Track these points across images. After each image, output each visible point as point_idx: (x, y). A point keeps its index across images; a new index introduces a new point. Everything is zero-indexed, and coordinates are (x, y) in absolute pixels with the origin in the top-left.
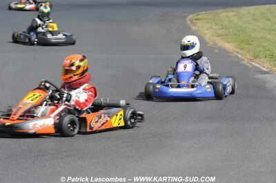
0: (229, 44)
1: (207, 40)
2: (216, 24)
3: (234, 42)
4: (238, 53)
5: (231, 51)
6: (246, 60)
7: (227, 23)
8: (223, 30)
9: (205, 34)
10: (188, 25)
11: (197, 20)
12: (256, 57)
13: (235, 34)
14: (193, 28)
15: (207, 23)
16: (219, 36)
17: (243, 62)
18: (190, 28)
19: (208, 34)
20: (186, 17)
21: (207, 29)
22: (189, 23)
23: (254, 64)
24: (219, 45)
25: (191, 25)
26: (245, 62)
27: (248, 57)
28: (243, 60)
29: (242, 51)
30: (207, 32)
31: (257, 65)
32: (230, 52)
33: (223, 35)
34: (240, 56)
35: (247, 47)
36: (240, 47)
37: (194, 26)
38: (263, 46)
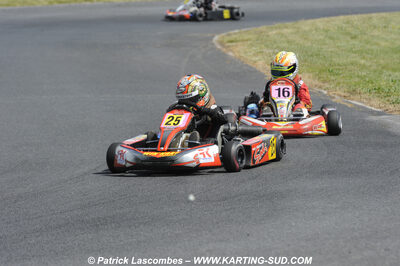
1: (262, 71)
2: (267, 46)
3: (308, 72)
4: (320, 87)
6: (337, 97)
7: (286, 45)
9: (255, 62)
10: (219, 50)
11: (232, 42)
12: (353, 92)
13: (306, 61)
14: (231, 54)
15: (252, 45)
17: (334, 100)
18: (224, 54)
19: (260, 62)
20: (211, 38)
21: (255, 55)
22: (219, 47)
23: (354, 102)
25: (224, 50)
26: (338, 100)
27: (339, 92)
28: (334, 98)
29: (327, 85)
30: (256, 58)
31: (360, 104)
34: (325, 92)
35: (333, 78)
36: (320, 78)
37: (231, 51)
38: (358, 76)
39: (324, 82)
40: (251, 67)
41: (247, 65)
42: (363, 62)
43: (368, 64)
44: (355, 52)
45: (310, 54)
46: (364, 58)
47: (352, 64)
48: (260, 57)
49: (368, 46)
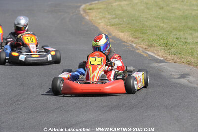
0: (123, 34)
2: (109, 13)
4: (132, 42)
5: (125, 40)
6: (140, 49)
7: (120, 12)
8: (117, 20)
9: (99, 24)
10: (81, 15)
12: (151, 46)
13: (128, 24)
14: (87, 18)
15: (101, 12)
16: (113, 25)
17: (137, 51)
18: (83, 18)
19: (102, 24)
20: (79, 7)
21: (101, 19)
22: (82, 13)
23: (149, 53)
24: (114, 34)
25: (84, 15)
26: (140, 51)
28: (138, 49)
29: (136, 41)
30: (100, 21)
31: (152, 54)
32: (124, 42)
33: (117, 25)
34: (134, 45)
35: (141, 36)
36: (134, 35)
37: (88, 15)
38: (157, 35)
39: (135, 38)
40: (96, 27)
41: (94, 26)
42: (162, 25)
43: (165, 26)
44: (160, 19)
45: (133, 19)
46: (164, 23)
47: (156, 27)
48: (103, 20)
49: (168, 15)
